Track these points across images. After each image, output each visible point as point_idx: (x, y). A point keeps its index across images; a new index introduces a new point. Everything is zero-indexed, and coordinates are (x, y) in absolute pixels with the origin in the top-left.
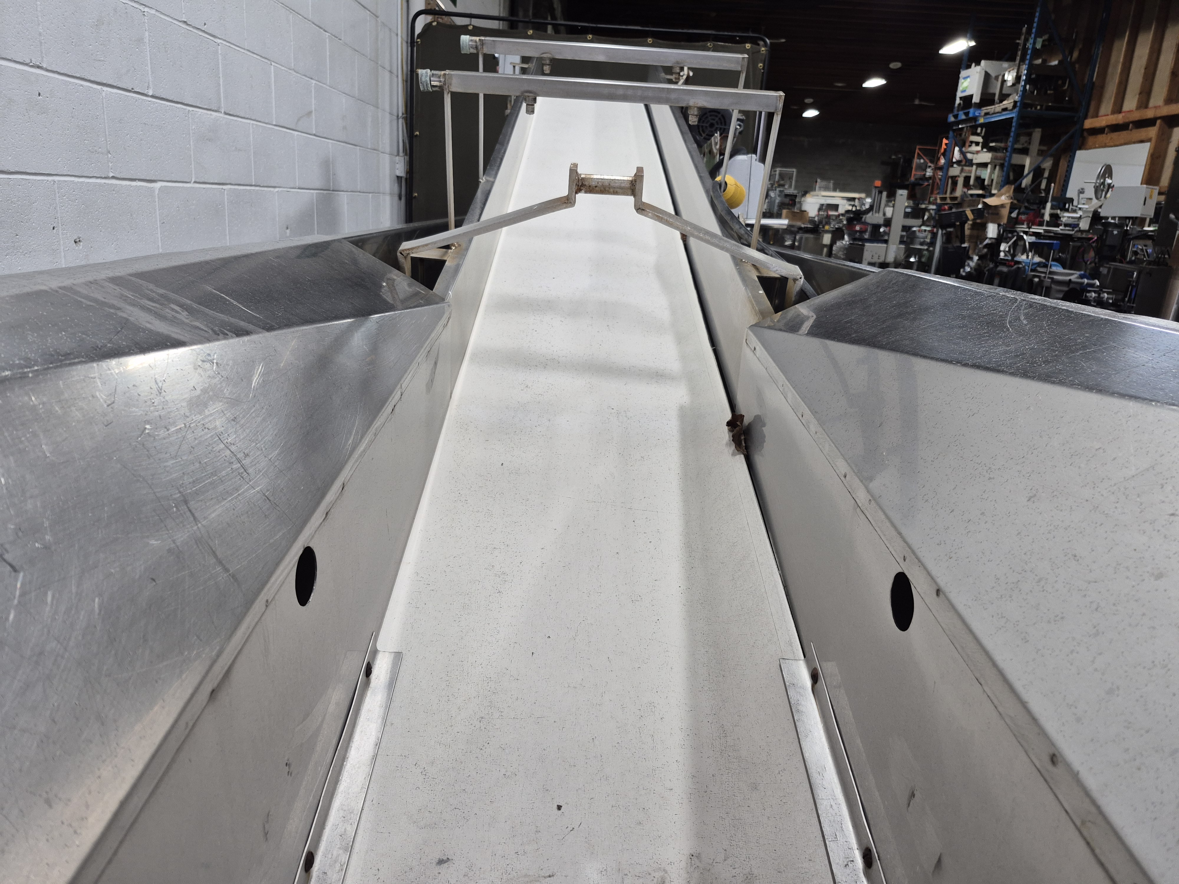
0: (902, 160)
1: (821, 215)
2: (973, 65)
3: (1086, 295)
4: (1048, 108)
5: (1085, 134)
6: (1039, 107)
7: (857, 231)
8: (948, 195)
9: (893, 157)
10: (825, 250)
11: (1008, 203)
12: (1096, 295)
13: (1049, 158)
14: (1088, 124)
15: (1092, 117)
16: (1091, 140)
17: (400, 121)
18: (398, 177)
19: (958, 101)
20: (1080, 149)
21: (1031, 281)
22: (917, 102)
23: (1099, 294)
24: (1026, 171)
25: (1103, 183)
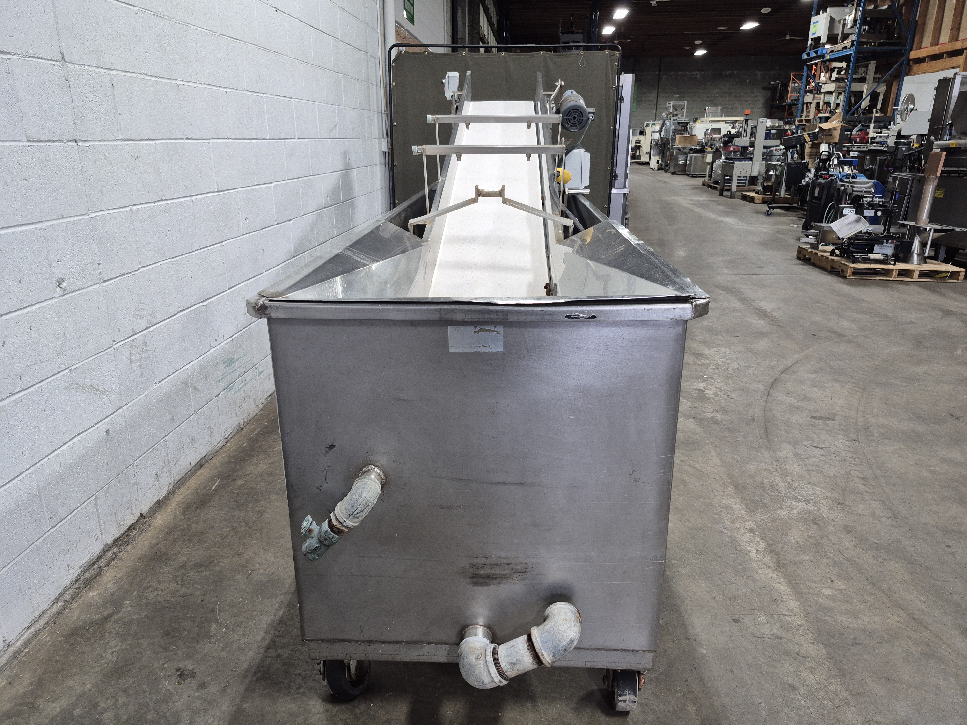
0: (780, 85)
1: (707, 137)
2: (821, 11)
3: (863, 199)
4: (880, 44)
5: (911, 63)
6: (873, 44)
7: (731, 151)
8: (803, 118)
9: (772, 83)
10: (709, 166)
11: (839, 126)
12: (871, 199)
13: (882, 84)
14: (913, 55)
15: (916, 49)
16: (915, 67)
17: (383, 115)
18: (383, 152)
19: (810, 42)
20: (907, 75)
21: (839, 189)
22: (788, 37)
23: (873, 199)
24: (864, 95)
25: (907, 108)
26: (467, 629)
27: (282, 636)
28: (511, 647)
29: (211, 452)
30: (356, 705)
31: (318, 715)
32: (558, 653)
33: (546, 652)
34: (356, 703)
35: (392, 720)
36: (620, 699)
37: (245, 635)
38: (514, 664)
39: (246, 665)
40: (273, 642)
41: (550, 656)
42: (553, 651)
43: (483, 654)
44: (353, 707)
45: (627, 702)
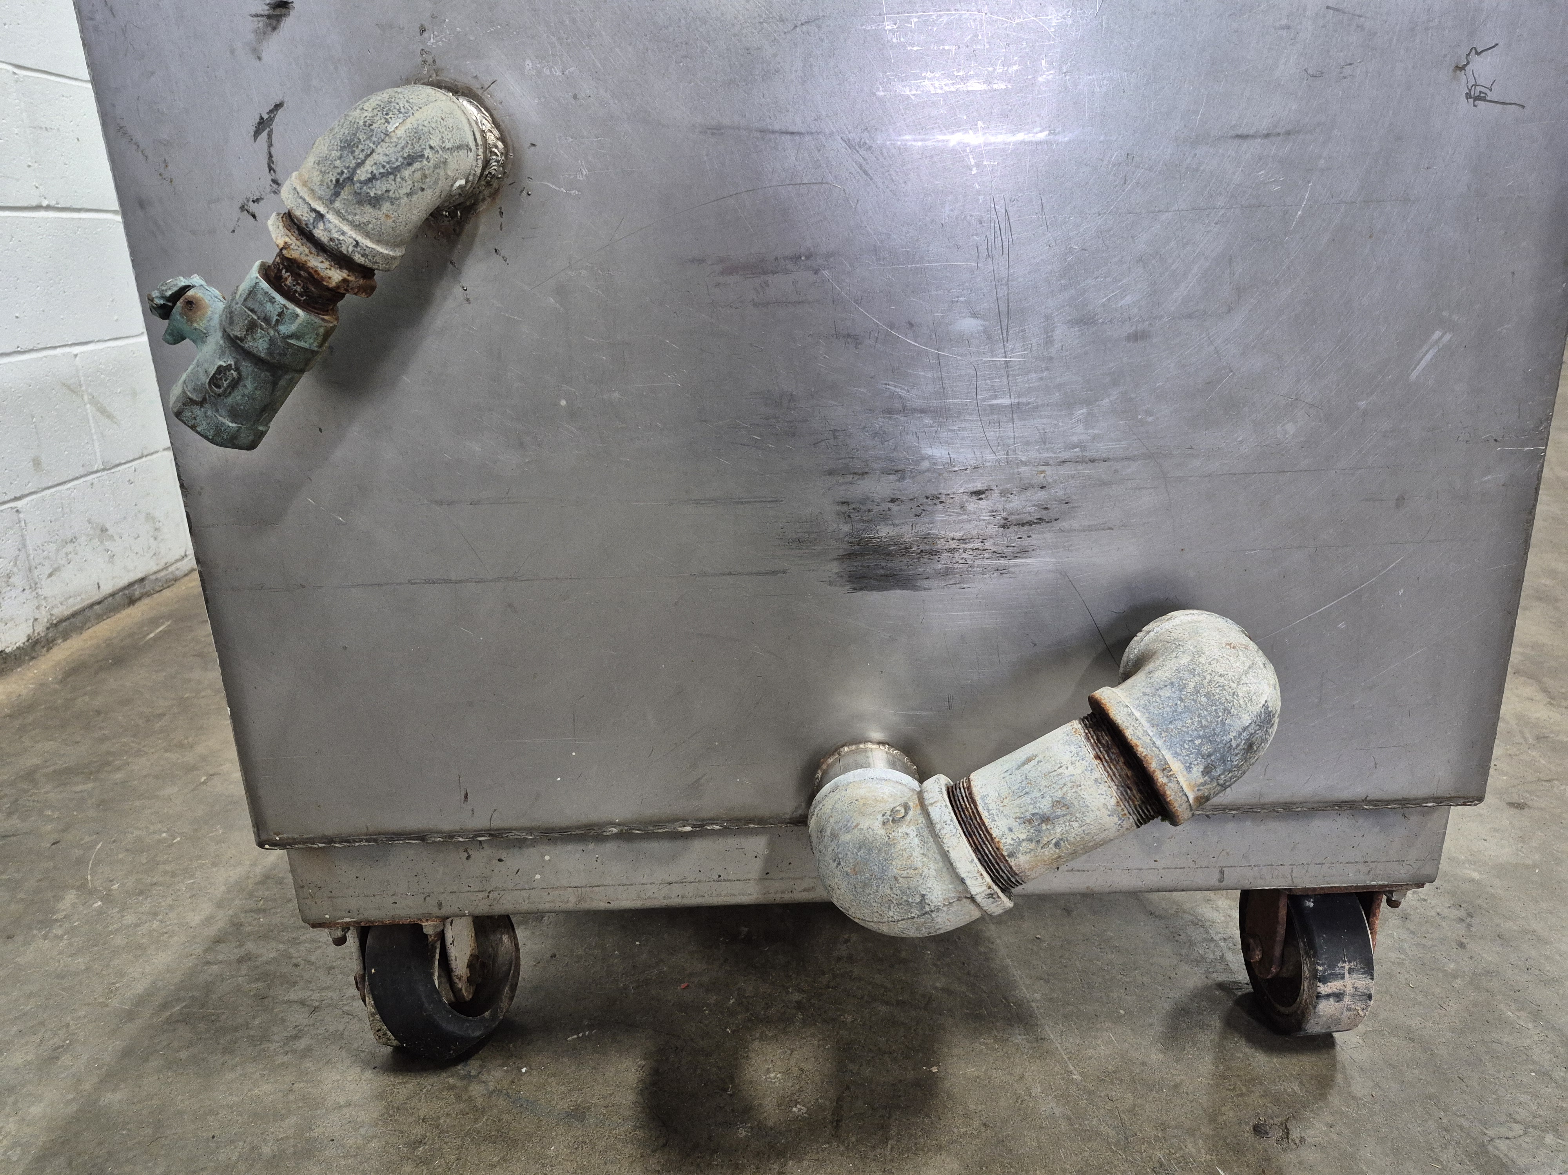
26: (830, 761)
27: (264, 911)
28: (1024, 764)
29: (159, 576)
30: (473, 1073)
31: (345, 1110)
32: (1223, 760)
33: (1176, 755)
34: (473, 1067)
35: (589, 1108)
36: (1324, 989)
37: (156, 914)
38: (1046, 819)
39: (139, 988)
40: (238, 926)
41: (1195, 769)
42: (1205, 749)
43: (911, 804)
44: (463, 1078)
45: (1347, 1000)
